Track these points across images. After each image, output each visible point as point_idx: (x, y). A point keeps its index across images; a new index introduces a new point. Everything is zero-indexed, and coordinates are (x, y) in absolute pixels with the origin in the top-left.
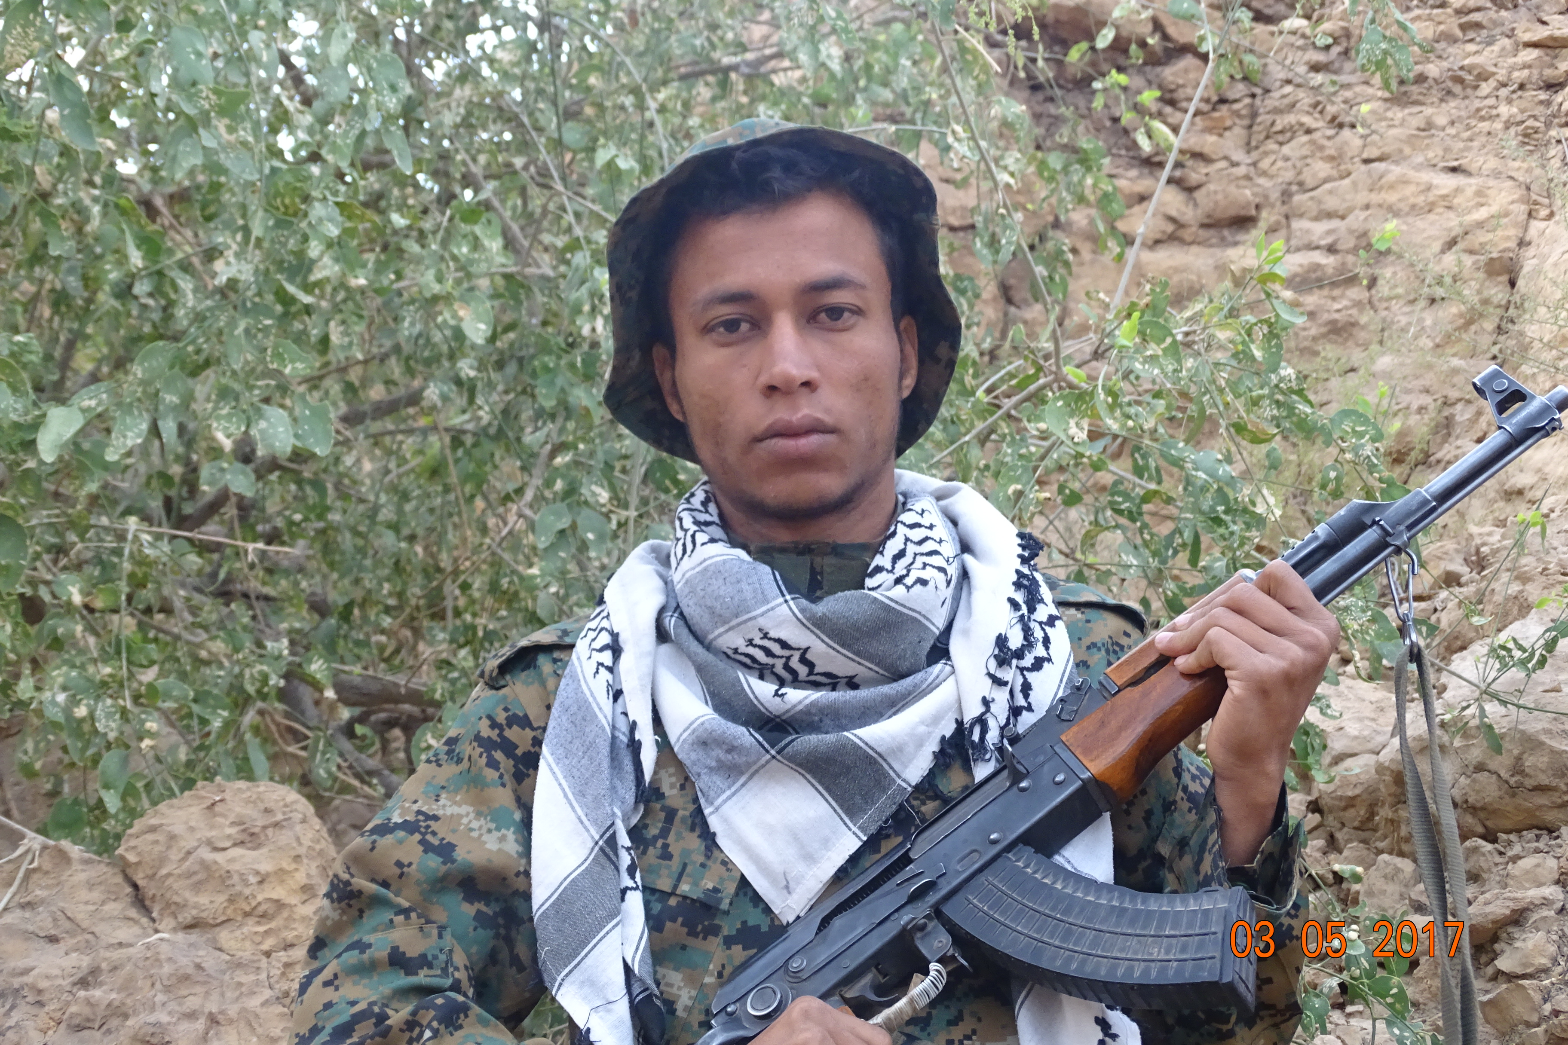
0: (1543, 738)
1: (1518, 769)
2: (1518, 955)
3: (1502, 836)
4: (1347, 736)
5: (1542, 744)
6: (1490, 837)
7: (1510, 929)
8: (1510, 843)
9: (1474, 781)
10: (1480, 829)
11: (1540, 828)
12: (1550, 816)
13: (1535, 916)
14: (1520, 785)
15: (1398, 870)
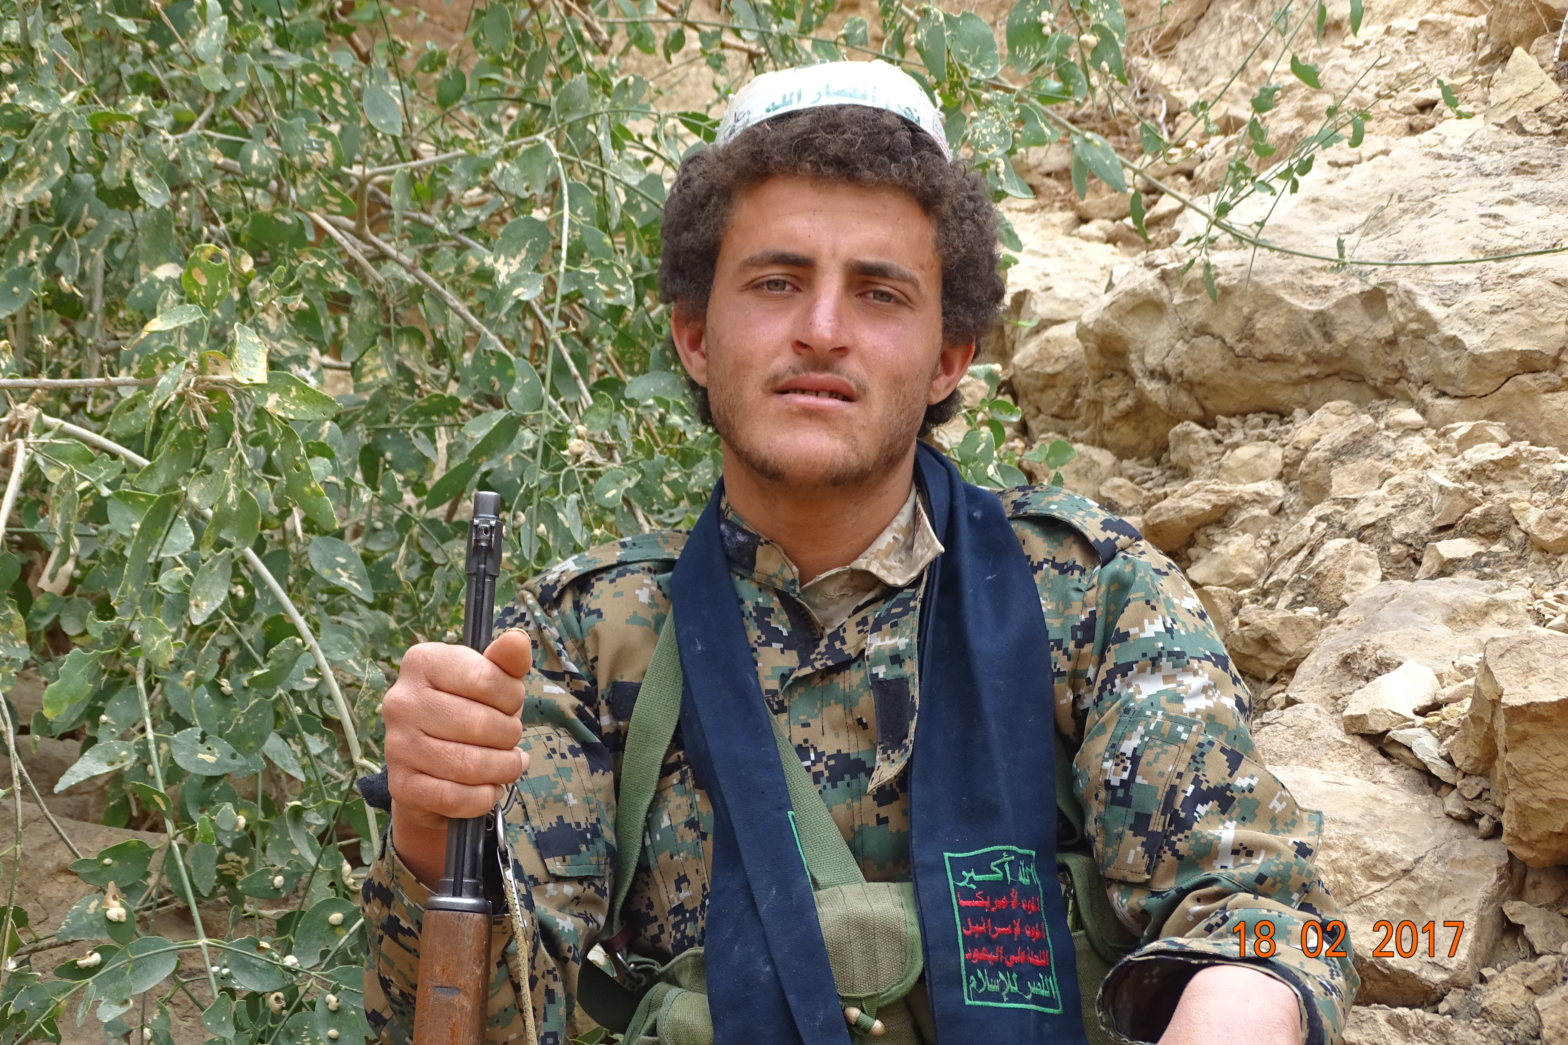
0: (1282, 293)
1: (1247, 333)
2: (1216, 562)
3: (1222, 419)
4: (1055, 298)
5: (1280, 300)
6: (1206, 422)
7: (1210, 530)
8: (1230, 429)
9: (1193, 347)
10: (1196, 411)
11: (1269, 412)
12: (1282, 396)
13: (1244, 515)
14: (1248, 354)
15: (1093, 463)
